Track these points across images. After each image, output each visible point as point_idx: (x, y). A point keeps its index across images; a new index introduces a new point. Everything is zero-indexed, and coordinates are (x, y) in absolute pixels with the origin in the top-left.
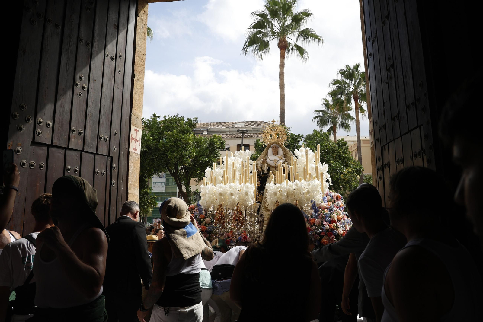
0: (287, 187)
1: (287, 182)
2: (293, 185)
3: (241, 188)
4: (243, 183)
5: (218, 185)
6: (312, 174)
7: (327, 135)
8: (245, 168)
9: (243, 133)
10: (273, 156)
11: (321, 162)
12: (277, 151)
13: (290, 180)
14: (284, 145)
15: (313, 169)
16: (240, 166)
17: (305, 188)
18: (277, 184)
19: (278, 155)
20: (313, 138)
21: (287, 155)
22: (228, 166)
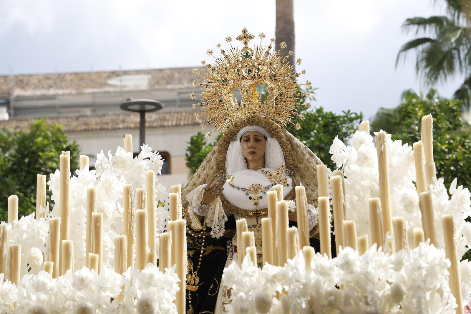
0: (307, 277)
1: (308, 256)
2: (331, 268)
3: (123, 287)
4: (129, 264)
5: (28, 276)
6: (407, 226)
7: (453, 111)
8: (136, 211)
9: (142, 113)
10: (247, 171)
11: (442, 180)
12: (260, 153)
13: (318, 250)
14: (290, 127)
15: (408, 206)
16: (117, 210)
17: (384, 279)
18: (266, 265)
19: (264, 166)
20: (398, 124)
21: (302, 166)
22: (71, 209)
